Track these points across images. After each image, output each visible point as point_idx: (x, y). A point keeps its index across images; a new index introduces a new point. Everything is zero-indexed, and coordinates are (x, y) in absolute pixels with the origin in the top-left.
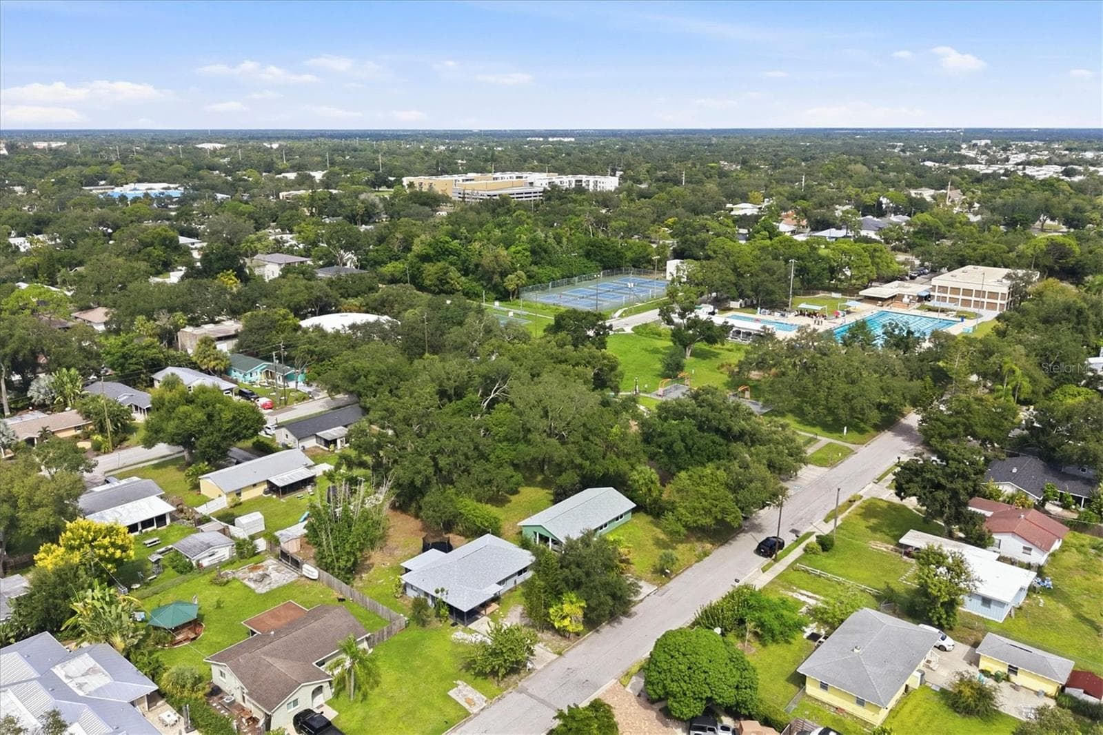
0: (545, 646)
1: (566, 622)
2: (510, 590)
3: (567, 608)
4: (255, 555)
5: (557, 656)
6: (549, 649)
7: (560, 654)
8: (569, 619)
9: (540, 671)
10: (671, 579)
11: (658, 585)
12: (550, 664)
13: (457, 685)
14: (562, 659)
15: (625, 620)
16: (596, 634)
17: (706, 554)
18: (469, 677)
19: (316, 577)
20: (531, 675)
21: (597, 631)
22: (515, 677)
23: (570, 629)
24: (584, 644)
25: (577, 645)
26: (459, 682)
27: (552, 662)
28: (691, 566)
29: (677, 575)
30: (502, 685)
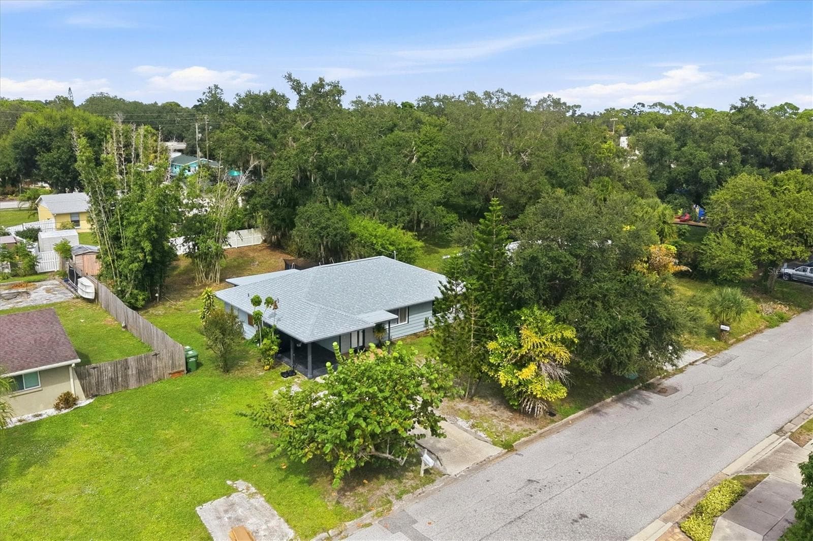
0: (473, 426)
1: (528, 373)
2: (415, 334)
3: (530, 338)
4: (36, 273)
5: (498, 450)
6: (482, 434)
7: (509, 447)
8: (533, 367)
9: (456, 479)
10: (728, 346)
11: (707, 351)
12: (482, 465)
13: (229, 491)
14: (513, 458)
15: (654, 398)
16: (593, 417)
17: (783, 319)
18: (271, 475)
19: (92, 296)
20: (430, 488)
21: (595, 411)
22: (386, 487)
23: (537, 389)
24: (567, 432)
25: (551, 432)
26: (241, 484)
27: (488, 461)
28: (761, 331)
29: (738, 341)
30: (348, 503)
